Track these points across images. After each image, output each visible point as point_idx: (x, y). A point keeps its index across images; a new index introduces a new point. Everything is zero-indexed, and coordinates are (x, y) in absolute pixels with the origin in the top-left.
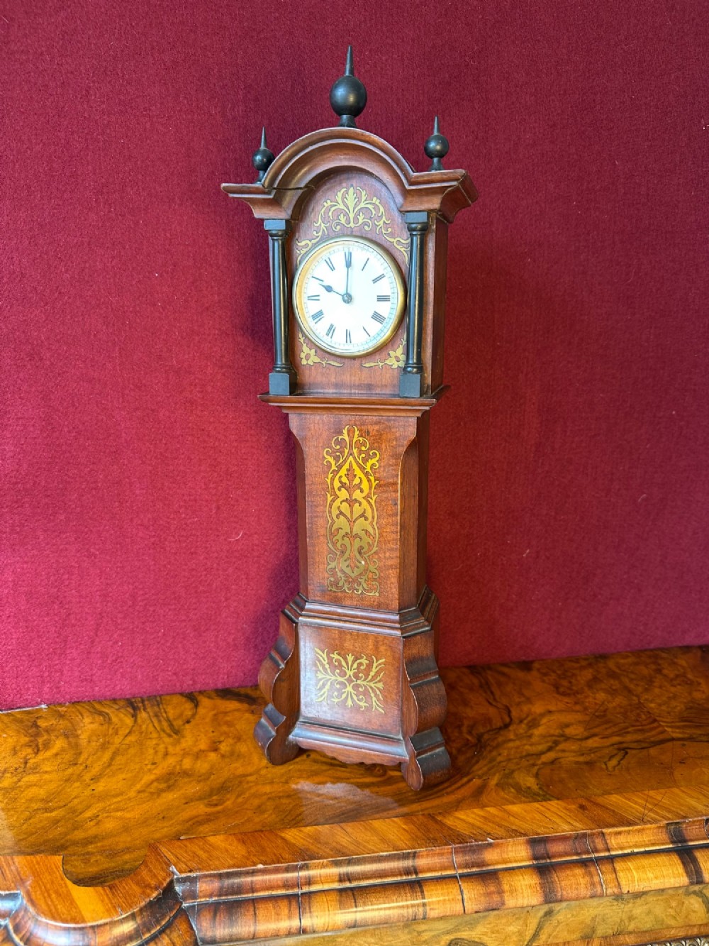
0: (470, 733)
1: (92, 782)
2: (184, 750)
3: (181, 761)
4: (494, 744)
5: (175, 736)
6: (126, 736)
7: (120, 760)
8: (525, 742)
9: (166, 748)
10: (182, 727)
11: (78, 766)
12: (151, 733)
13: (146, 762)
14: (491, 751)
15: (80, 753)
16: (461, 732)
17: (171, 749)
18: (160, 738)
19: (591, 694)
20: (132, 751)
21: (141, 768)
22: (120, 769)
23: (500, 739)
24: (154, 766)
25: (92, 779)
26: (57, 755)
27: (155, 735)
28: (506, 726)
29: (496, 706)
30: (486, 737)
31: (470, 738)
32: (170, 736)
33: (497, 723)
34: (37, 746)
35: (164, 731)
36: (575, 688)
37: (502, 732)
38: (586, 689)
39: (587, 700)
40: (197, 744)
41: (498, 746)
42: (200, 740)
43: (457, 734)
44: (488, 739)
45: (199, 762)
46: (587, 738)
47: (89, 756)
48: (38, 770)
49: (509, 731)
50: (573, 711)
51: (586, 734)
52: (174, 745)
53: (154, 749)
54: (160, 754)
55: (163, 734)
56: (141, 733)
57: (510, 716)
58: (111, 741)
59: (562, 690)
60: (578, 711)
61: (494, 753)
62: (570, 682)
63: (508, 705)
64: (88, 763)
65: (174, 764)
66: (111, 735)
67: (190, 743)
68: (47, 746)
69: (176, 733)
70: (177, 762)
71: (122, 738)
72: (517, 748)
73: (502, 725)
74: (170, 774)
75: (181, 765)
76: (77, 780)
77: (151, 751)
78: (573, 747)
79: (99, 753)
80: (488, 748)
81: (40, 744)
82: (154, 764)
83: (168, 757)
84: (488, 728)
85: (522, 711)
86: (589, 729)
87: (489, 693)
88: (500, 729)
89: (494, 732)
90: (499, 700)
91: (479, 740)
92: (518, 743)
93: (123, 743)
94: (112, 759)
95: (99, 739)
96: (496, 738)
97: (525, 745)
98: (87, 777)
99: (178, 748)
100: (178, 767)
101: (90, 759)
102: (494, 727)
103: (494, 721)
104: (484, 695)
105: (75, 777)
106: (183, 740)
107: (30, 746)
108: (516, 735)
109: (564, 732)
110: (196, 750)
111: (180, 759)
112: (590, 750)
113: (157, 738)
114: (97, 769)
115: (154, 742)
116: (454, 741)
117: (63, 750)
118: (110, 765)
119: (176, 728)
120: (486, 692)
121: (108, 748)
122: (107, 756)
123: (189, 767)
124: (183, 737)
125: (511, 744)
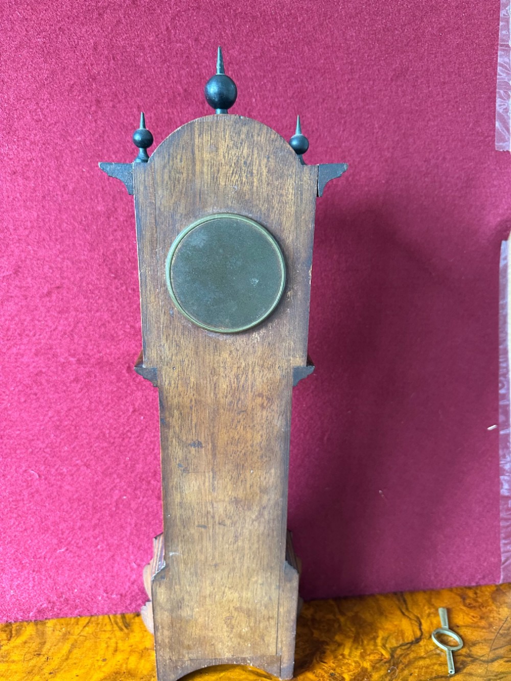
0: (384, 646)
1: (50, 676)
2: (131, 646)
3: (128, 658)
4: (406, 661)
5: (125, 630)
6: (85, 627)
7: (76, 653)
8: (434, 661)
9: (117, 643)
10: (133, 621)
11: (41, 656)
12: (106, 625)
13: (98, 658)
14: (403, 670)
15: (45, 643)
16: (375, 645)
17: (120, 645)
18: (113, 631)
19: (495, 609)
20: (88, 644)
21: (93, 665)
22: (75, 664)
23: (412, 655)
24: (103, 664)
25: (50, 673)
26: (25, 643)
27: (108, 628)
28: (417, 640)
29: (408, 617)
30: (399, 652)
31: (384, 652)
32: (121, 630)
33: (409, 636)
34: (11, 631)
35: (117, 623)
36: (480, 600)
37: (413, 648)
38: (490, 601)
39: (492, 615)
40: (143, 640)
41: (410, 663)
42: (147, 636)
43: (372, 648)
44: (401, 655)
45: (143, 661)
46: (493, 661)
47: (51, 647)
48: (7, 659)
49: (421, 646)
50: (478, 627)
51: (492, 656)
52: (123, 640)
53: (107, 643)
54: (111, 649)
55: (116, 628)
56: (98, 624)
57: (420, 629)
58: (72, 632)
59: (468, 601)
60: (483, 628)
61: (406, 672)
62: (476, 593)
63: (419, 616)
64: (50, 654)
65: (121, 661)
66: (73, 624)
67: (137, 639)
68: (19, 632)
69: (126, 627)
70: (124, 660)
71: (81, 628)
72: (427, 667)
73: (414, 639)
74: (116, 673)
75: (127, 663)
76: (38, 674)
77: (104, 645)
78: (480, 671)
79: (60, 644)
80: (401, 666)
81: (13, 629)
82: (104, 660)
83: (118, 653)
84: (401, 642)
85: (432, 623)
86: (495, 649)
87: (402, 601)
88: (412, 643)
89: (406, 647)
90: (410, 610)
91: (392, 656)
92: (428, 661)
93: (82, 634)
94: (70, 652)
95: (61, 629)
96: (408, 654)
97: (435, 664)
98: (46, 671)
99: (127, 644)
100: (124, 666)
101: (52, 651)
102: (406, 641)
103: (406, 634)
104: (397, 603)
105: (36, 669)
106: (131, 635)
107: (5, 631)
108: (427, 652)
109: (470, 651)
110: (141, 647)
111: (127, 657)
112: (496, 676)
113: (110, 631)
114: (56, 662)
115: (108, 635)
116: (369, 655)
117: (31, 638)
118: (67, 659)
119: (128, 621)
120: (399, 600)
121: (68, 639)
122: (66, 647)
123: (133, 667)
124: (132, 631)
125: (421, 663)
